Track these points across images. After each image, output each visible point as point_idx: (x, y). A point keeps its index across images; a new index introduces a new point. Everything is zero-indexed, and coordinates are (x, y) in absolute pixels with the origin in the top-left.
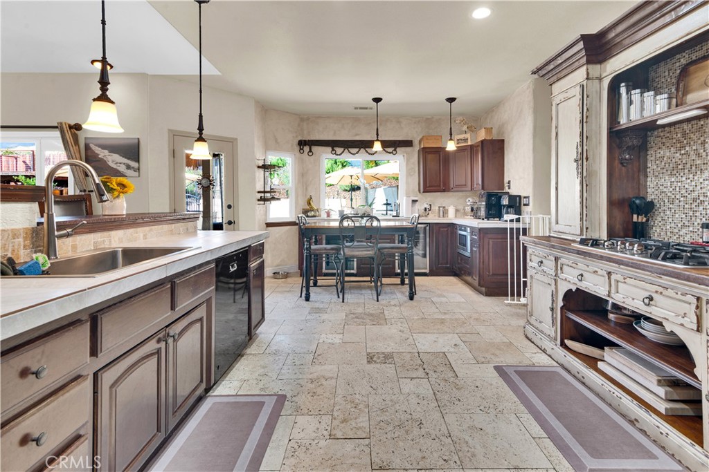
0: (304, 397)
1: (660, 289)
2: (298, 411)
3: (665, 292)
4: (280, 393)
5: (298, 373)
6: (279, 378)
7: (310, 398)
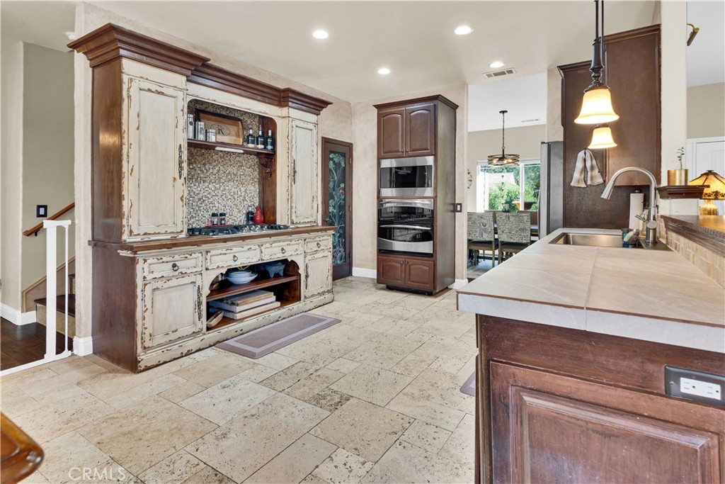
0: (444, 386)
1: (289, 242)
2: (454, 377)
3: (291, 243)
4: (466, 396)
5: (438, 412)
6: (463, 414)
7: (439, 383)
